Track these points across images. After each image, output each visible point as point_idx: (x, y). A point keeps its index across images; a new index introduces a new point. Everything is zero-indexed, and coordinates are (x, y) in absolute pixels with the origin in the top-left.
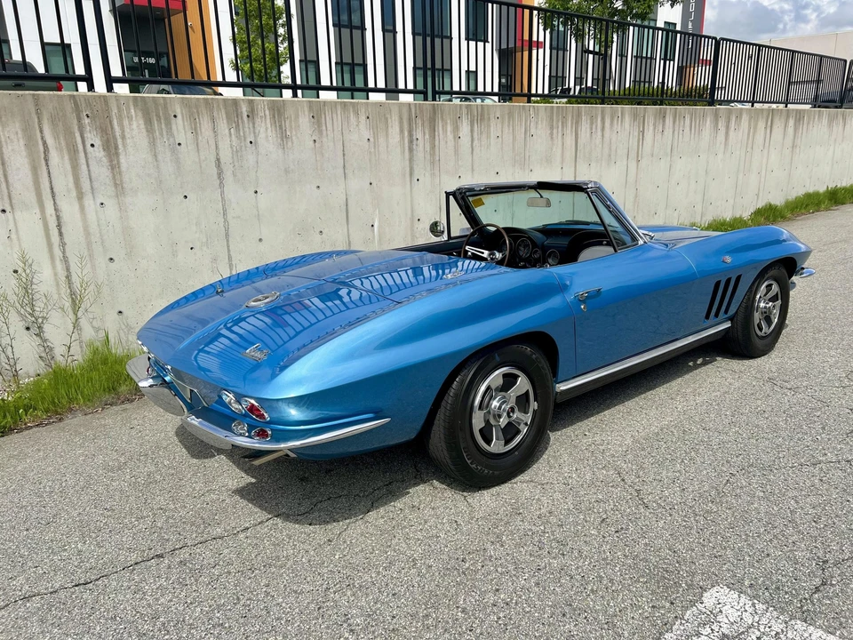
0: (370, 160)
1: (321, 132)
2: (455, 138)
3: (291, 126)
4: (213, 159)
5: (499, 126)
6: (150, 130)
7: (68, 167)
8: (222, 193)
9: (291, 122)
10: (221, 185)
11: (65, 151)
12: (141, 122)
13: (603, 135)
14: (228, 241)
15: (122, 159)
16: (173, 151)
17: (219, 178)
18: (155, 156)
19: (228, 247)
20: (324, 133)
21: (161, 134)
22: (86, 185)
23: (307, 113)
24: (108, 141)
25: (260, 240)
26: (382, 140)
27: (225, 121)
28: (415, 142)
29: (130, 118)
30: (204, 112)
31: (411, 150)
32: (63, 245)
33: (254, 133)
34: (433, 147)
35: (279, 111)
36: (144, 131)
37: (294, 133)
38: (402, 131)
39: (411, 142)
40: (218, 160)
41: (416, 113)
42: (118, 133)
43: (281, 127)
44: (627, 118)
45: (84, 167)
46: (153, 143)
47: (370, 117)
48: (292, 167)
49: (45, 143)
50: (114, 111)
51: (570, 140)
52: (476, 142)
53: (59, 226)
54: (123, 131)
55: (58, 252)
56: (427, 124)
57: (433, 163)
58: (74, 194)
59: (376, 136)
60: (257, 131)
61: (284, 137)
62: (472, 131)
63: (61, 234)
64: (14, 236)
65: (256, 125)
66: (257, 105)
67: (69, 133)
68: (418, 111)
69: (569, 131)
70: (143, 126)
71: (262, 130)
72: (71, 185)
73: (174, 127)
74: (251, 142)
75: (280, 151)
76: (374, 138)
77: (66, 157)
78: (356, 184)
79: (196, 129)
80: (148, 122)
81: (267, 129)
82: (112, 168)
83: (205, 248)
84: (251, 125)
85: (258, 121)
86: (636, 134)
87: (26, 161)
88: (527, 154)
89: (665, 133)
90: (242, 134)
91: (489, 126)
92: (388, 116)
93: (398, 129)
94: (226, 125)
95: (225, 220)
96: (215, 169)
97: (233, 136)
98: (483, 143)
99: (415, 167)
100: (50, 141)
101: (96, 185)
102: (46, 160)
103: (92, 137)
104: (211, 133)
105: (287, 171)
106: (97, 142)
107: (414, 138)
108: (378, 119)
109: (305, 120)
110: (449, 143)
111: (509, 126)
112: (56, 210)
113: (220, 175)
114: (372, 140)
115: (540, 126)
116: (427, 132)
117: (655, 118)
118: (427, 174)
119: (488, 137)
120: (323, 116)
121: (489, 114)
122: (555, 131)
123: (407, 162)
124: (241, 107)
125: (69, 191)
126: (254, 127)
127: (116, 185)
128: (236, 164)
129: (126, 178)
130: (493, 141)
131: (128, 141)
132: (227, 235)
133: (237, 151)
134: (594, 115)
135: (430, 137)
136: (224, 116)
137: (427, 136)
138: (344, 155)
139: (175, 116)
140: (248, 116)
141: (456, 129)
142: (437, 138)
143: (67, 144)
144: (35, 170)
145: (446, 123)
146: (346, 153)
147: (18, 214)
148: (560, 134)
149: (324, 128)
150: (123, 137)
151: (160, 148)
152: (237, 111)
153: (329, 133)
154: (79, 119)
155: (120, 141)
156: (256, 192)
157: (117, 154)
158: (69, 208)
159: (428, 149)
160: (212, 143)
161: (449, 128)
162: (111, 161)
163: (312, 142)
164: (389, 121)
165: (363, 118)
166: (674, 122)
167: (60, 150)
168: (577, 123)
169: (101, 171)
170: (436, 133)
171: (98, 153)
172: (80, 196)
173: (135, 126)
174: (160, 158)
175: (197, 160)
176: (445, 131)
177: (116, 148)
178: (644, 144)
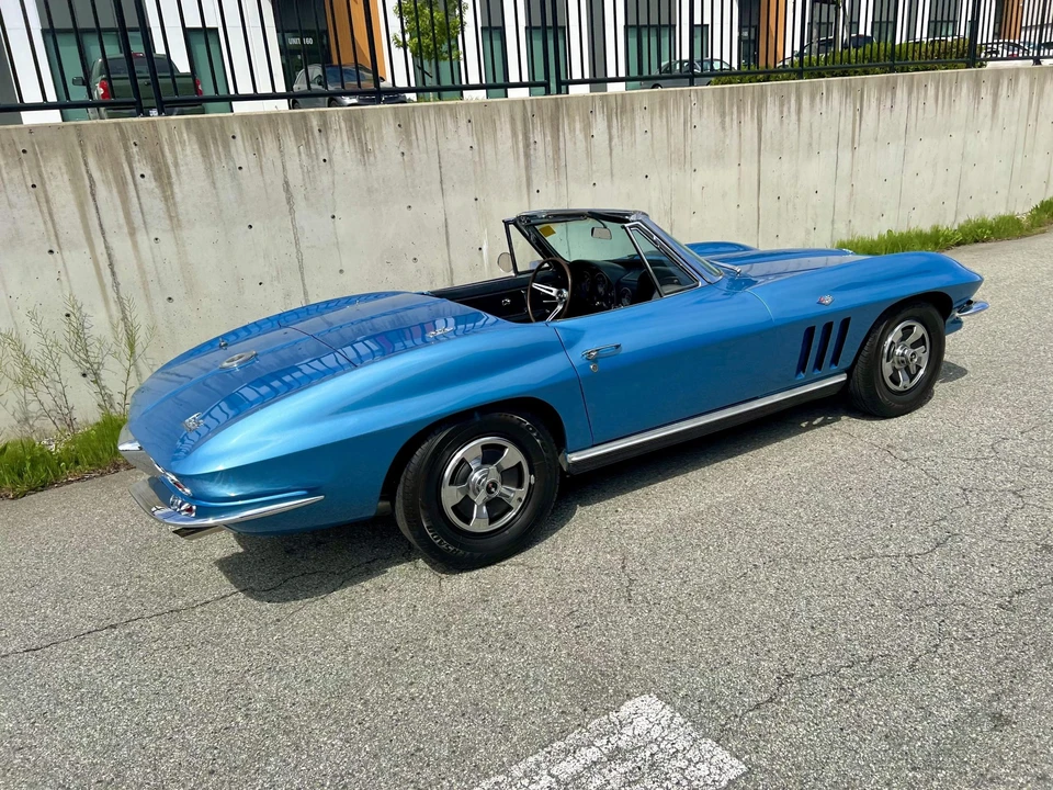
0: (475, 172)
1: (410, 143)
2: (586, 137)
3: (372, 138)
4: (279, 182)
5: (648, 119)
6: (206, 155)
7: (118, 202)
8: (293, 220)
9: (372, 133)
10: (292, 211)
11: (113, 185)
12: (196, 147)
13: (799, 120)
14: (302, 274)
15: (176, 189)
16: (234, 177)
17: (289, 203)
18: (214, 184)
19: (303, 280)
20: (415, 144)
21: (219, 158)
22: (137, 220)
23: (391, 122)
24: (160, 170)
25: (341, 271)
26: (489, 148)
27: (292, 138)
28: (532, 146)
29: (183, 143)
30: (268, 130)
31: (527, 156)
32: (116, 285)
33: (328, 150)
34: (557, 150)
35: (357, 122)
36: (199, 156)
37: (377, 146)
38: (514, 134)
39: (527, 146)
40: (286, 183)
41: (532, 111)
42: (170, 160)
43: (360, 139)
44: (836, 95)
45: (135, 200)
46: (210, 169)
47: (473, 120)
48: (376, 186)
49: (90, 177)
50: (165, 136)
51: (750, 128)
52: (615, 140)
53: (111, 265)
54: (176, 158)
55: (111, 294)
56: (547, 123)
57: (557, 169)
58: (125, 230)
59: (480, 143)
60: (331, 147)
61: (364, 151)
62: (610, 127)
63: (113, 273)
64: (63, 278)
65: (330, 140)
66: (330, 117)
67: (116, 165)
68: (535, 108)
69: (748, 117)
70: (197, 151)
71: (338, 145)
72: (122, 221)
73: (233, 149)
74: (325, 160)
75: (361, 168)
76: (479, 145)
77: (115, 191)
78: (458, 201)
79: (258, 150)
80: (203, 145)
81: (343, 144)
82: (166, 199)
83: (276, 283)
84: (324, 141)
85: (332, 135)
86: (850, 113)
87: (71, 196)
88: (688, 150)
89: (896, 108)
90: (313, 152)
91: (633, 119)
92: (496, 117)
93: (509, 133)
94: (294, 143)
95: (298, 251)
96: (284, 194)
97: (303, 155)
98: (625, 141)
99: (534, 176)
100: (96, 175)
101: (149, 218)
102: (93, 195)
103: (142, 167)
104: (277, 154)
105: (370, 191)
106: (148, 172)
107: (532, 141)
108: (483, 121)
109: (389, 131)
110: (578, 144)
111: (661, 117)
112: (107, 248)
113: (289, 200)
114: (475, 147)
115: (705, 115)
116: (548, 132)
117: (880, 91)
118: (550, 184)
119: (633, 132)
120: (412, 124)
121: (632, 105)
122: (727, 119)
123: (523, 172)
124: (311, 122)
125: (120, 227)
126: (327, 142)
127: (171, 218)
128: (308, 186)
129: (181, 209)
130: (639, 137)
131: (182, 168)
132: (301, 268)
133: (309, 172)
134: (785, 94)
135: (552, 137)
136: (291, 133)
137: (549, 138)
138: (440, 167)
139: (234, 137)
140: (320, 131)
141: (587, 126)
142: (561, 139)
143: (115, 177)
144: (81, 206)
145: (574, 121)
146: (443, 164)
147: (66, 254)
148: (735, 122)
149: (414, 137)
150: (176, 165)
151: (218, 174)
152: (306, 125)
153: (420, 142)
154: (126, 148)
155: (172, 170)
156: (333, 217)
157: (170, 184)
158: (121, 246)
159: (551, 154)
160: (278, 163)
161: (578, 126)
162: (164, 192)
163: (399, 156)
164: (498, 123)
165: (463, 122)
166: (910, 94)
167: (107, 183)
168: (760, 107)
169: (154, 204)
170: (561, 134)
171: (149, 184)
172: (132, 233)
173: (188, 151)
174: (219, 185)
175: (262, 185)
176: (573, 130)
177: (169, 177)
178: (863, 126)
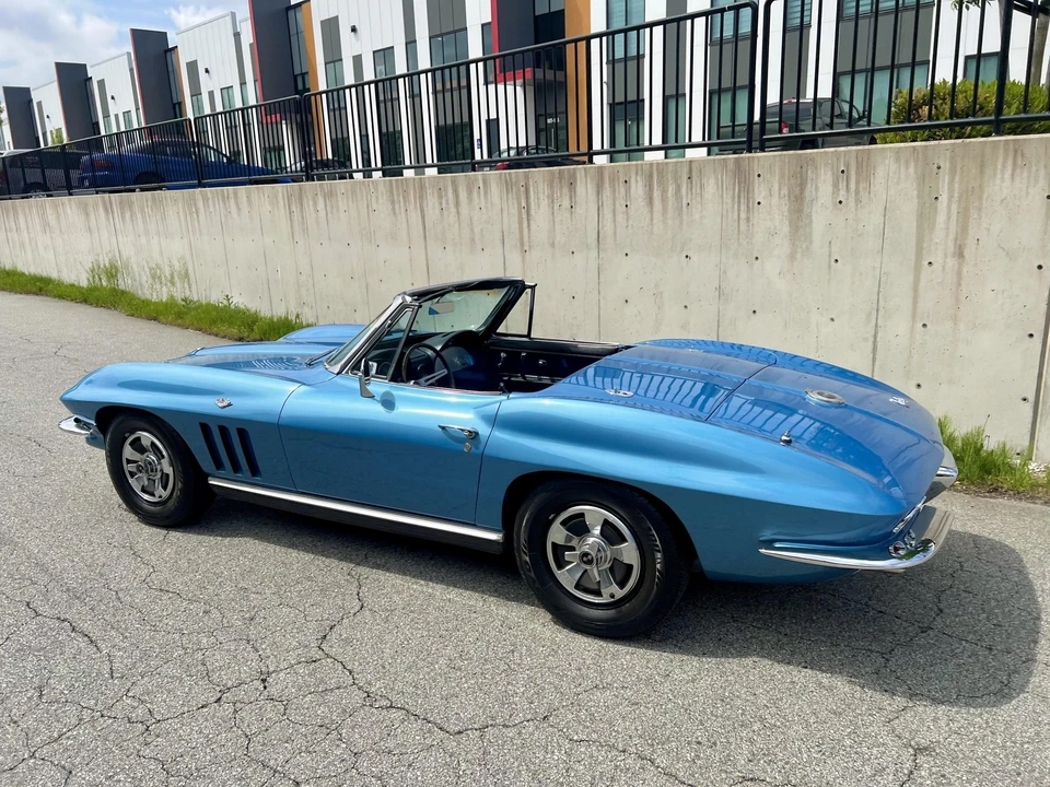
5: (345, 201)
39: (290, 214)
44: (495, 189)
69: (412, 206)
74: (229, 212)
78: (267, 241)
86: (514, 211)
91: (338, 201)
114: (272, 211)
115: (381, 201)
122: (397, 206)
130: (342, 214)
134: (441, 186)
148: (403, 210)
168: (421, 197)
178: (533, 226)
